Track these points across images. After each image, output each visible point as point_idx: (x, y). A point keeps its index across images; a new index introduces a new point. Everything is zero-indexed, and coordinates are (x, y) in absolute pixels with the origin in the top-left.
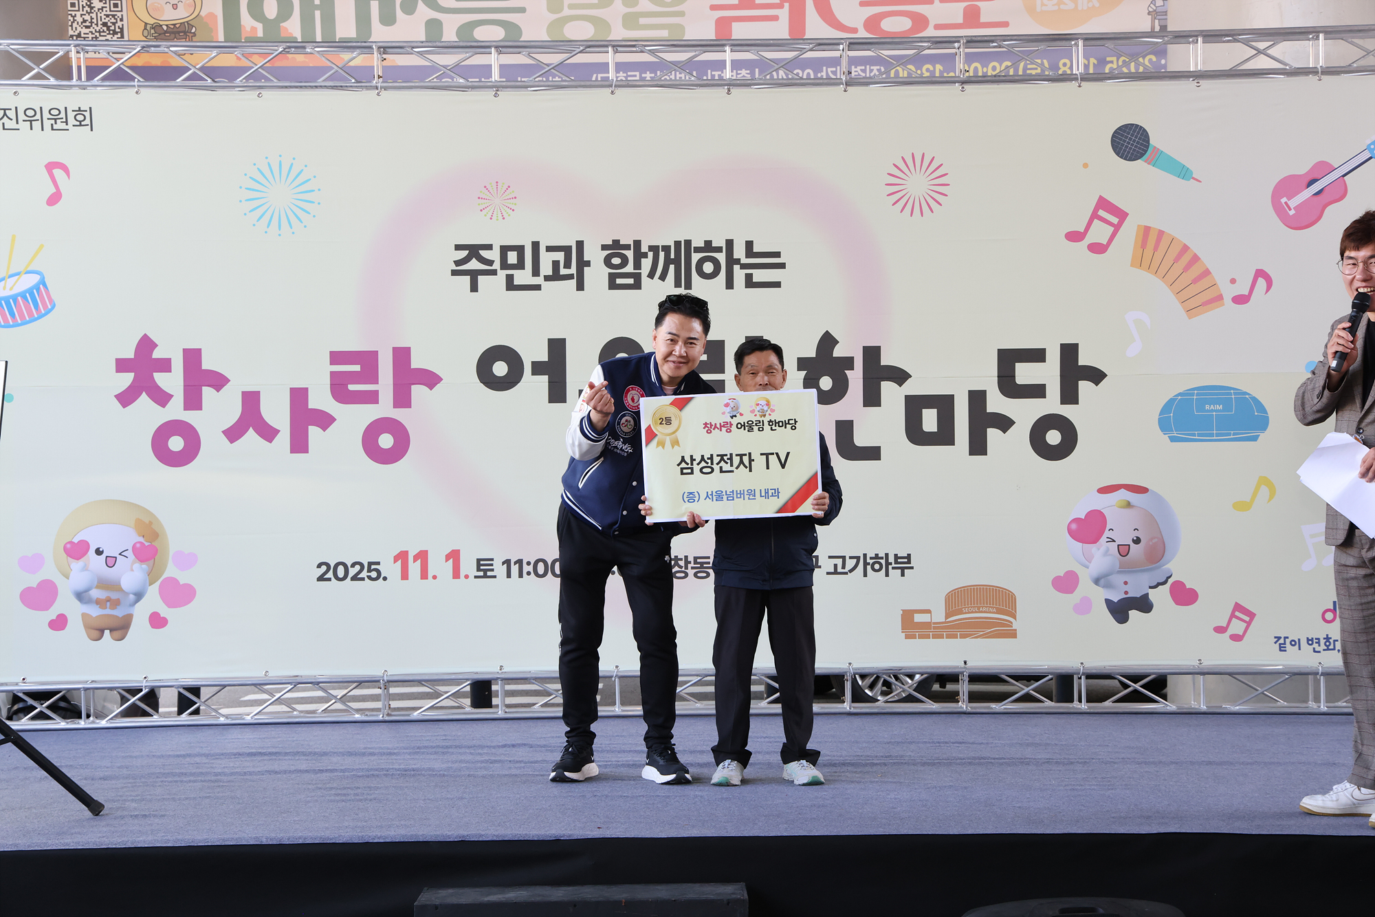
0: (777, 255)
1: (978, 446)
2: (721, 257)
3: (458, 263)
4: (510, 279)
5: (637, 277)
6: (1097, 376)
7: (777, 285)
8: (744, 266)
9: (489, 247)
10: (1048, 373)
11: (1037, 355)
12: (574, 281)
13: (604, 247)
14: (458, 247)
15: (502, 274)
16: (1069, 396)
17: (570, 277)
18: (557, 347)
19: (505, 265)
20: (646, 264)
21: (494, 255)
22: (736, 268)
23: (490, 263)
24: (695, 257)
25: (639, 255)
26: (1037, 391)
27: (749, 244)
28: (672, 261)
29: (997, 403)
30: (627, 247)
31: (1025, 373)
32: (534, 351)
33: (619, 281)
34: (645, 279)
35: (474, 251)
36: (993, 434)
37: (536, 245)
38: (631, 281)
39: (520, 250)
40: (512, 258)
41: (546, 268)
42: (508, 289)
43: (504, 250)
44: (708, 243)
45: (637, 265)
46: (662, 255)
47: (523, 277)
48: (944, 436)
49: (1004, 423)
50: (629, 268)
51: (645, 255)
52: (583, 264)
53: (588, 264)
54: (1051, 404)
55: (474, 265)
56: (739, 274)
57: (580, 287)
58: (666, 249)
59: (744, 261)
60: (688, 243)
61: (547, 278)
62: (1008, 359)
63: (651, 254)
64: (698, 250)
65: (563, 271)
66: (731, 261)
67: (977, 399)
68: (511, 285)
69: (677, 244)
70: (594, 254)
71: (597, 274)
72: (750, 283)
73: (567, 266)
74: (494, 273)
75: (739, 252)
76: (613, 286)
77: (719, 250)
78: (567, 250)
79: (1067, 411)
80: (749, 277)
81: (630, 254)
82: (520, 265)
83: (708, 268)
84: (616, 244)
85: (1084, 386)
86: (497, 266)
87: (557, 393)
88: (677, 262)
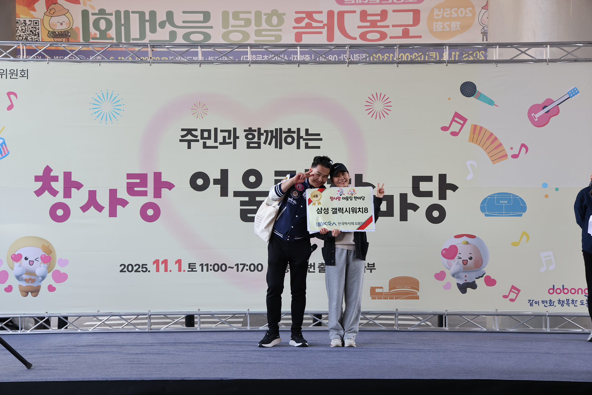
0: (319, 135)
1: (404, 217)
2: (295, 135)
3: (182, 136)
4: (205, 143)
5: (259, 144)
6: (454, 188)
7: (319, 147)
8: (304, 140)
9: (196, 130)
10: (433, 186)
11: (429, 179)
12: (232, 145)
13: (245, 131)
14: (183, 130)
15: (201, 141)
16: (442, 196)
17: (230, 143)
18: (224, 173)
19: (202, 138)
20: (263, 138)
21: (198, 133)
22: (301, 140)
23: (196, 136)
24: (284, 135)
25: (260, 134)
26: (429, 194)
27: (307, 130)
28: (274, 137)
29: (412, 199)
30: (255, 131)
31: (424, 186)
32: (214, 174)
33: (251, 145)
34: (262, 145)
35: (189, 131)
36: (410, 212)
37: (216, 129)
38: (256, 145)
39: (209, 131)
40: (206, 134)
41: (220, 139)
42: (204, 148)
43: (202, 131)
44: (289, 129)
45: (259, 139)
46: (270, 134)
47: (210, 143)
48: (390, 213)
49: (415, 207)
50: (256, 140)
51: (263, 134)
52: (236, 138)
53: (238, 138)
54: (435, 200)
55: (189, 137)
56: (302, 143)
57: (235, 147)
58: (272, 132)
59: (305, 137)
60: (281, 129)
61: (220, 143)
62: (417, 180)
63: (265, 134)
64: (285, 132)
65: (227, 141)
66: (299, 137)
67: (403, 197)
68: (205, 146)
69: (276, 130)
70: (241, 134)
71: (242, 142)
72: (307, 146)
73: (229, 138)
74: (198, 141)
75: (303, 133)
76: (248, 147)
77: (294, 132)
78: (229, 131)
79: (442, 203)
80: (307, 144)
81: (256, 134)
82: (209, 138)
83: (289, 140)
84: (250, 129)
85: (449, 192)
86: (199, 138)
87: (224, 193)
88: (276, 137)
